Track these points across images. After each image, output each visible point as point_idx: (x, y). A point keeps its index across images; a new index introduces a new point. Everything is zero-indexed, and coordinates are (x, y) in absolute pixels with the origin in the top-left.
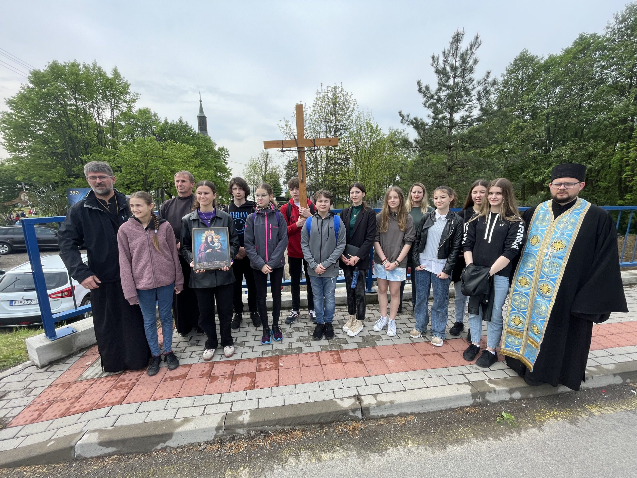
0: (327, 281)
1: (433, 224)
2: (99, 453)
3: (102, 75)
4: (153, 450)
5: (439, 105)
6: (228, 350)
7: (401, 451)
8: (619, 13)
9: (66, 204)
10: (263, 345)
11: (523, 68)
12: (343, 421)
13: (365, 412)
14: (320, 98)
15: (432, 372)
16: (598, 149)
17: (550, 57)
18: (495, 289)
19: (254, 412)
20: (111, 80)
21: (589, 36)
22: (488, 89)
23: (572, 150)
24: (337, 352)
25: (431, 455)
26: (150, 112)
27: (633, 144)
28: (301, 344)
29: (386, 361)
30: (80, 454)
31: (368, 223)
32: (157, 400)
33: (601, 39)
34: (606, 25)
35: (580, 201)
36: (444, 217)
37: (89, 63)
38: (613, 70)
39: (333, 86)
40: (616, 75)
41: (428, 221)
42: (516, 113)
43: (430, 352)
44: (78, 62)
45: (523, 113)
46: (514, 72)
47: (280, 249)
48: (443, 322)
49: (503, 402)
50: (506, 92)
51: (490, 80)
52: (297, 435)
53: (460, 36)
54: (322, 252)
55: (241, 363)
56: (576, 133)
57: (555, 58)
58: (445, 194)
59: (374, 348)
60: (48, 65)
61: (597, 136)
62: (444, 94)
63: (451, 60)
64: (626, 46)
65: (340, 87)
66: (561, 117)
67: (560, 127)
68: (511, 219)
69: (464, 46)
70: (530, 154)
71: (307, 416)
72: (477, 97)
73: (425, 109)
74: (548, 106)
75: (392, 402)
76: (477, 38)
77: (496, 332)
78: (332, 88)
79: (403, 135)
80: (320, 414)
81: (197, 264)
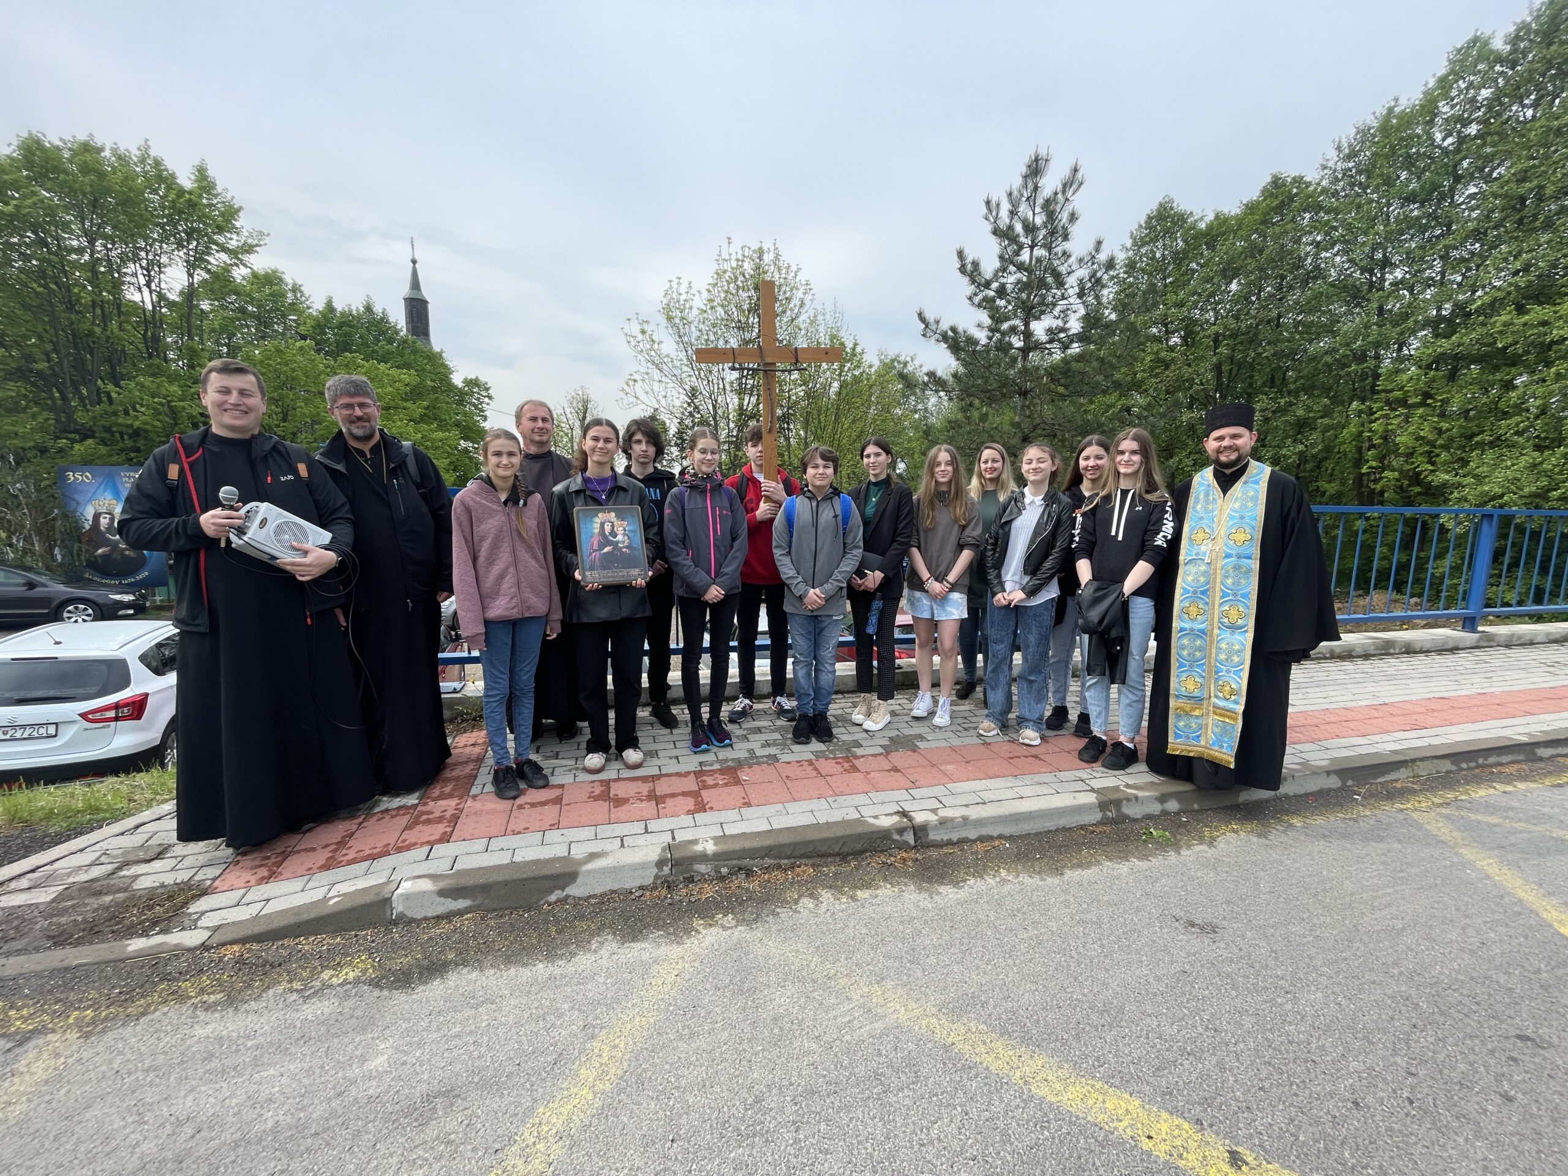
0: (824, 625)
1: (1020, 513)
2: (440, 910)
3: (162, 177)
4: (542, 902)
5: (1001, 303)
6: (632, 755)
7: (991, 881)
8: (1344, 140)
9: (53, 507)
11: (1164, 235)
12: (881, 851)
13: (920, 834)
14: (725, 272)
15: (1027, 779)
16: (1315, 412)
17: (1217, 217)
18: (1131, 621)
19: (717, 840)
20: (190, 193)
21: (1289, 180)
22: (1099, 275)
23: (1266, 414)
24: (847, 759)
25: (1041, 883)
26: (281, 280)
27: (1378, 405)
28: (772, 751)
29: (943, 768)
30: (402, 913)
31: (899, 511)
32: (519, 833)
33: (1311, 188)
34: (1321, 161)
35: (1253, 464)
36: (1039, 500)
37: (131, 147)
38: (1338, 251)
39: (755, 247)
40: (1343, 262)
41: (1011, 510)
42: (1154, 330)
43: (1018, 754)
44: (99, 142)
45: (1167, 332)
46: (1147, 243)
47: (738, 554)
48: (1039, 701)
49: (1150, 817)
50: (1131, 285)
51: (1102, 257)
52: (804, 872)
53: (1042, 163)
54: (819, 564)
55: (663, 779)
56: (1273, 378)
57: (1226, 220)
58: (1046, 456)
59: (915, 751)
60: (16, 143)
61: (1313, 387)
62: (1011, 279)
63: (1024, 209)
64: (1359, 207)
65: (772, 249)
66: (1241, 343)
67: (1240, 366)
68: (1152, 497)
69: (1049, 184)
70: (1184, 418)
71: (819, 841)
72: (1077, 290)
73: (973, 309)
74: (1216, 319)
75: (965, 819)
76: (1076, 170)
77: (1135, 705)
78: (754, 251)
79: (910, 369)
80: (842, 837)
81: (588, 573)
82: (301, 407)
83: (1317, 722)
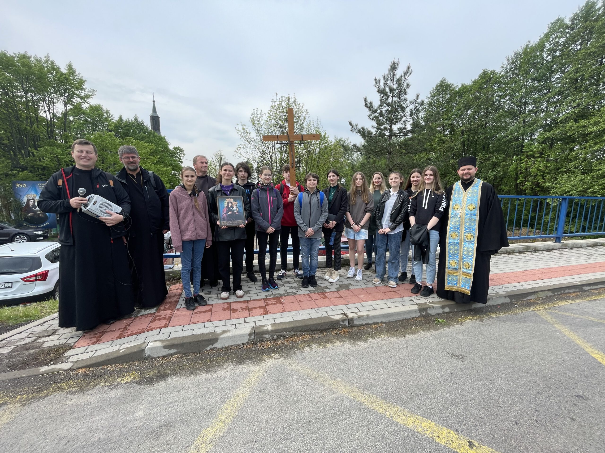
0: (314, 242)
1: (388, 199)
2: (164, 354)
3: (54, 68)
4: (204, 350)
5: (381, 118)
6: (239, 293)
7: (378, 339)
8: (510, 57)
9: (11, 197)
10: (264, 291)
11: (443, 93)
12: (336, 329)
13: (350, 322)
14: (275, 106)
15: (392, 300)
16: (500, 160)
17: (462, 86)
18: (430, 239)
19: (272, 325)
20: (65, 74)
21: (489, 72)
22: (418, 107)
23: (481, 160)
24: (322, 293)
25: (397, 340)
26: (101, 108)
27: (523, 157)
28: (294, 290)
29: (359, 296)
30: (149, 355)
31: (342, 198)
32: (195, 323)
33: (498, 75)
34: (501, 65)
35: (476, 179)
36: (396, 193)
37: (42, 56)
38: (508, 99)
39: (287, 96)
40: (510, 103)
41: (385, 197)
42: (439, 129)
43: (388, 291)
44: (29, 54)
45: (444, 129)
46: (436, 96)
47: (280, 214)
48: (396, 270)
49: (438, 314)
50: (430, 112)
51: (419, 101)
52: (306, 337)
53: (396, 65)
54: (312, 218)
55: (251, 302)
56: (484, 147)
57: (466, 87)
58: (398, 177)
59: (348, 290)
61: (499, 150)
62: (385, 109)
63: (389, 82)
64: (516, 82)
65: (293, 97)
66: (472, 134)
67: (472, 142)
68: (438, 192)
69: (399, 73)
70: (451, 162)
71: (312, 325)
72: (410, 113)
73: (370, 120)
74: (462, 125)
75: (368, 316)
76: (409, 68)
77: (432, 271)
78: (286, 98)
79: (347, 143)
80: (321, 323)
81: (222, 222)
82: (109, 158)
83: (501, 277)
